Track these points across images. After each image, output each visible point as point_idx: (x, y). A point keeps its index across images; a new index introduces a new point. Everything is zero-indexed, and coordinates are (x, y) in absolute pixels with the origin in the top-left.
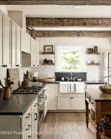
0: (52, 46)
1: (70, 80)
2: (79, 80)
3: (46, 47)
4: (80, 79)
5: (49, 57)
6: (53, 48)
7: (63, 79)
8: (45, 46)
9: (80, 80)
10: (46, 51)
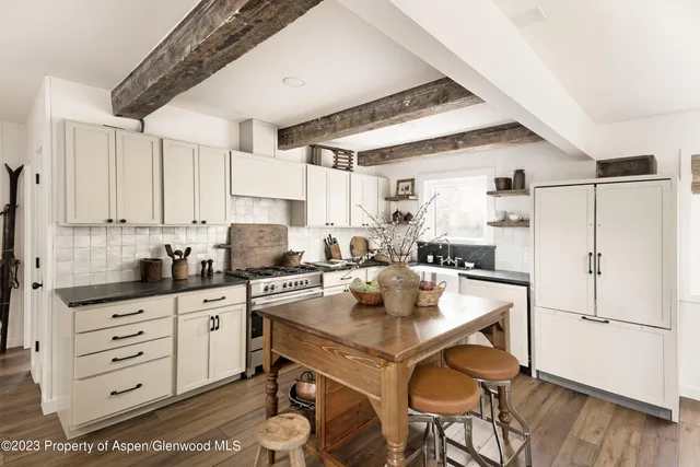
0: (413, 180)
1: (446, 265)
2: (467, 264)
3: (401, 184)
4: (471, 262)
5: (404, 207)
6: (413, 185)
7: (430, 258)
8: (399, 182)
9: (472, 265)
10: (401, 193)
